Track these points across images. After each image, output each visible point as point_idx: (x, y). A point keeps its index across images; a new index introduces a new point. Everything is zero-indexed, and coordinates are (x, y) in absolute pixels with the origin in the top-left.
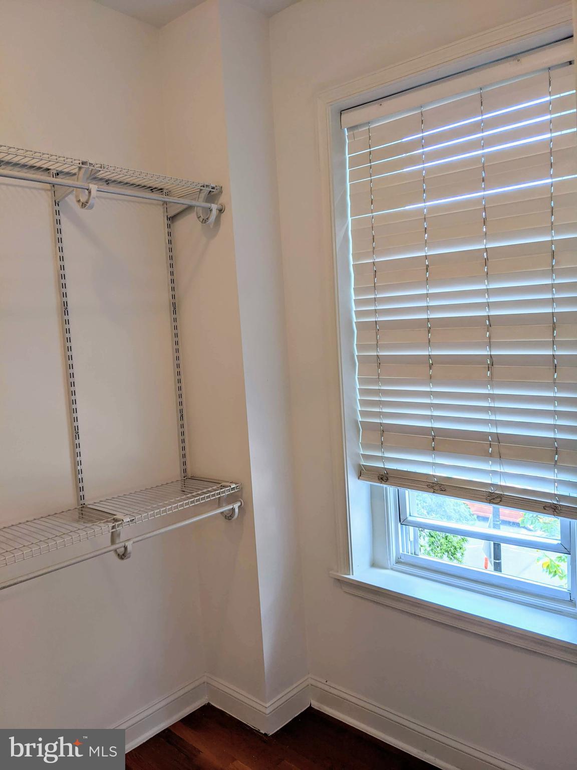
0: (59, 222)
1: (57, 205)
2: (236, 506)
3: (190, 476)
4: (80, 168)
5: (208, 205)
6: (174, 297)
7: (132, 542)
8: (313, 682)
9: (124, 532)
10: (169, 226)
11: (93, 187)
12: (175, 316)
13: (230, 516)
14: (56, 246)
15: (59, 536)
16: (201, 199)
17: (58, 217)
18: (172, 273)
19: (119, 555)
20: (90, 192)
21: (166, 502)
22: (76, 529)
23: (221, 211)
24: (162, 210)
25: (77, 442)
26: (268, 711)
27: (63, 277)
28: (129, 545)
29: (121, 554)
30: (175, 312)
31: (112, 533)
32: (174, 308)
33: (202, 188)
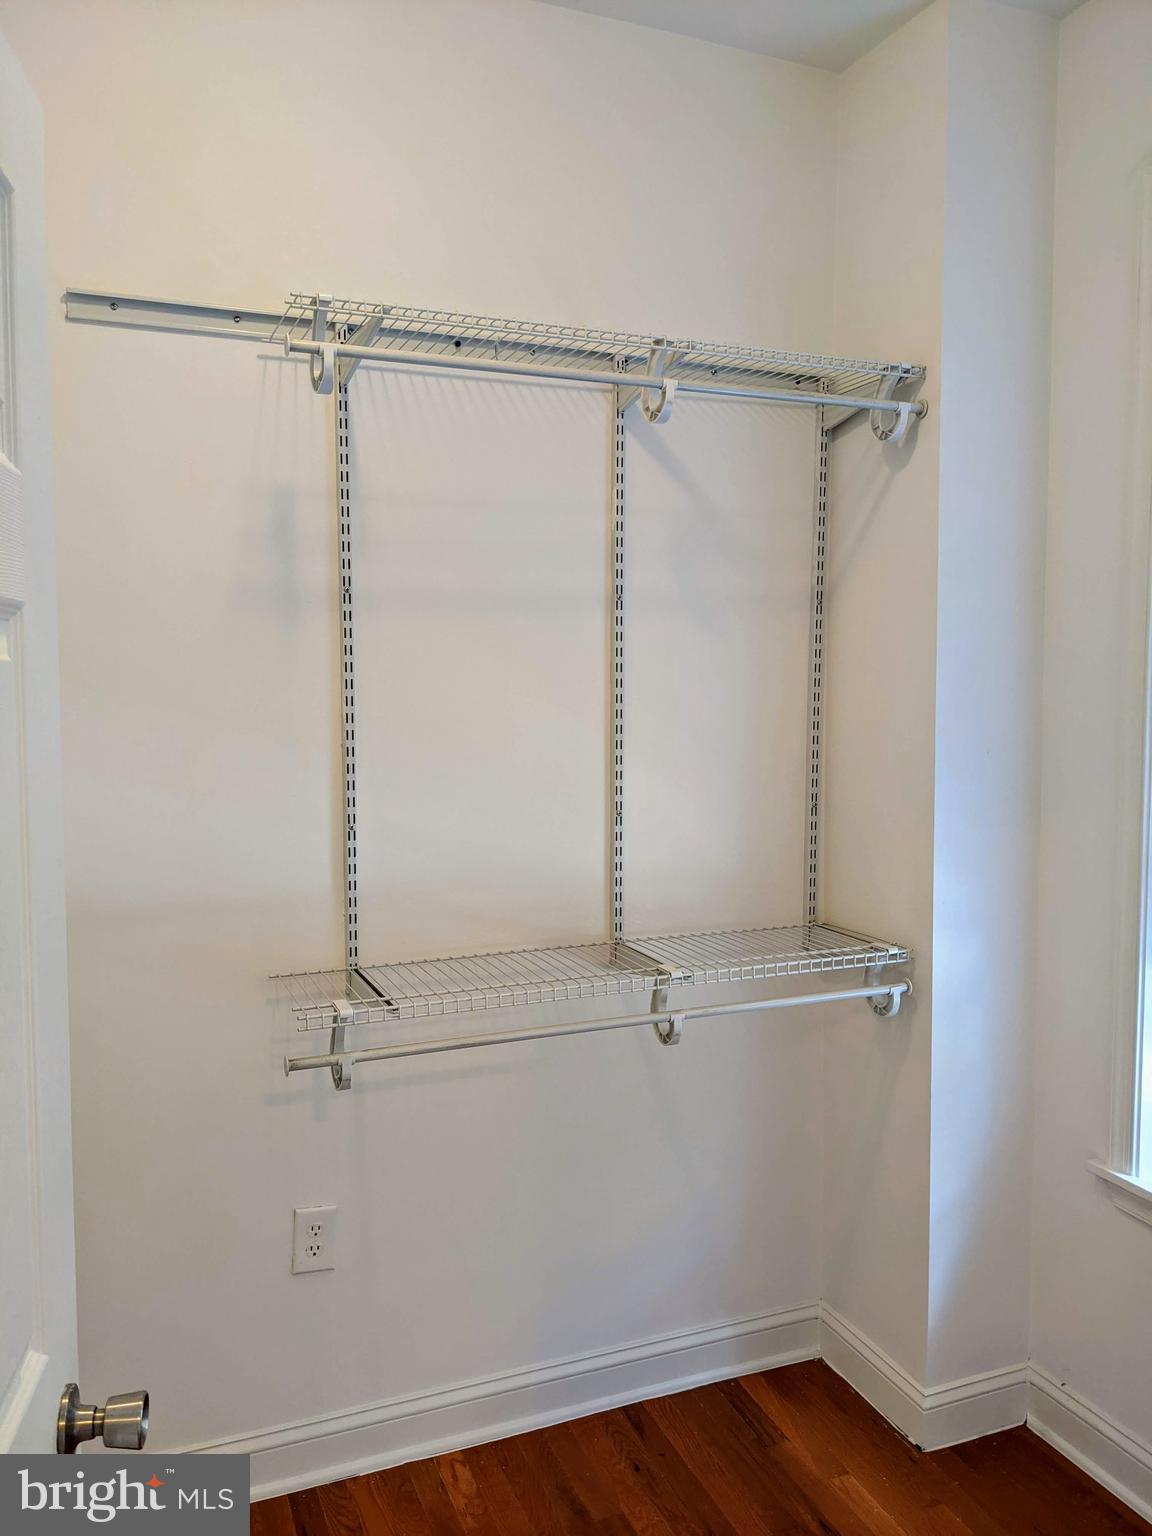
0: (620, 446)
1: (620, 416)
2: (897, 991)
3: (821, 920)
4: (653, 351)
5: (893, 404)
6: (820, 580)
7: (683, 1016)
8: (1037, 1380)
9: (674, 994)
10: (824, 447)
11: (671, 384)
12: (819, 617)
13: (884, 1008)
14: (612, 489)
15: (562, 981)
16: (882, 395)
17: (619, 438)
18: (822, 536)
19: (661, 1035)
20: (664, 393)
21: (767, 957)
22: (591, 975)
23: (920, 414)
24: (815, 416)
25: (617, 829)
26: (927, 1404)
27: (620, 542)
28: (678, 1019)
29: (664, 1034)
30: (820, 609)
31: (655, 991)
32: (820, 601)
33: (885, 373)
